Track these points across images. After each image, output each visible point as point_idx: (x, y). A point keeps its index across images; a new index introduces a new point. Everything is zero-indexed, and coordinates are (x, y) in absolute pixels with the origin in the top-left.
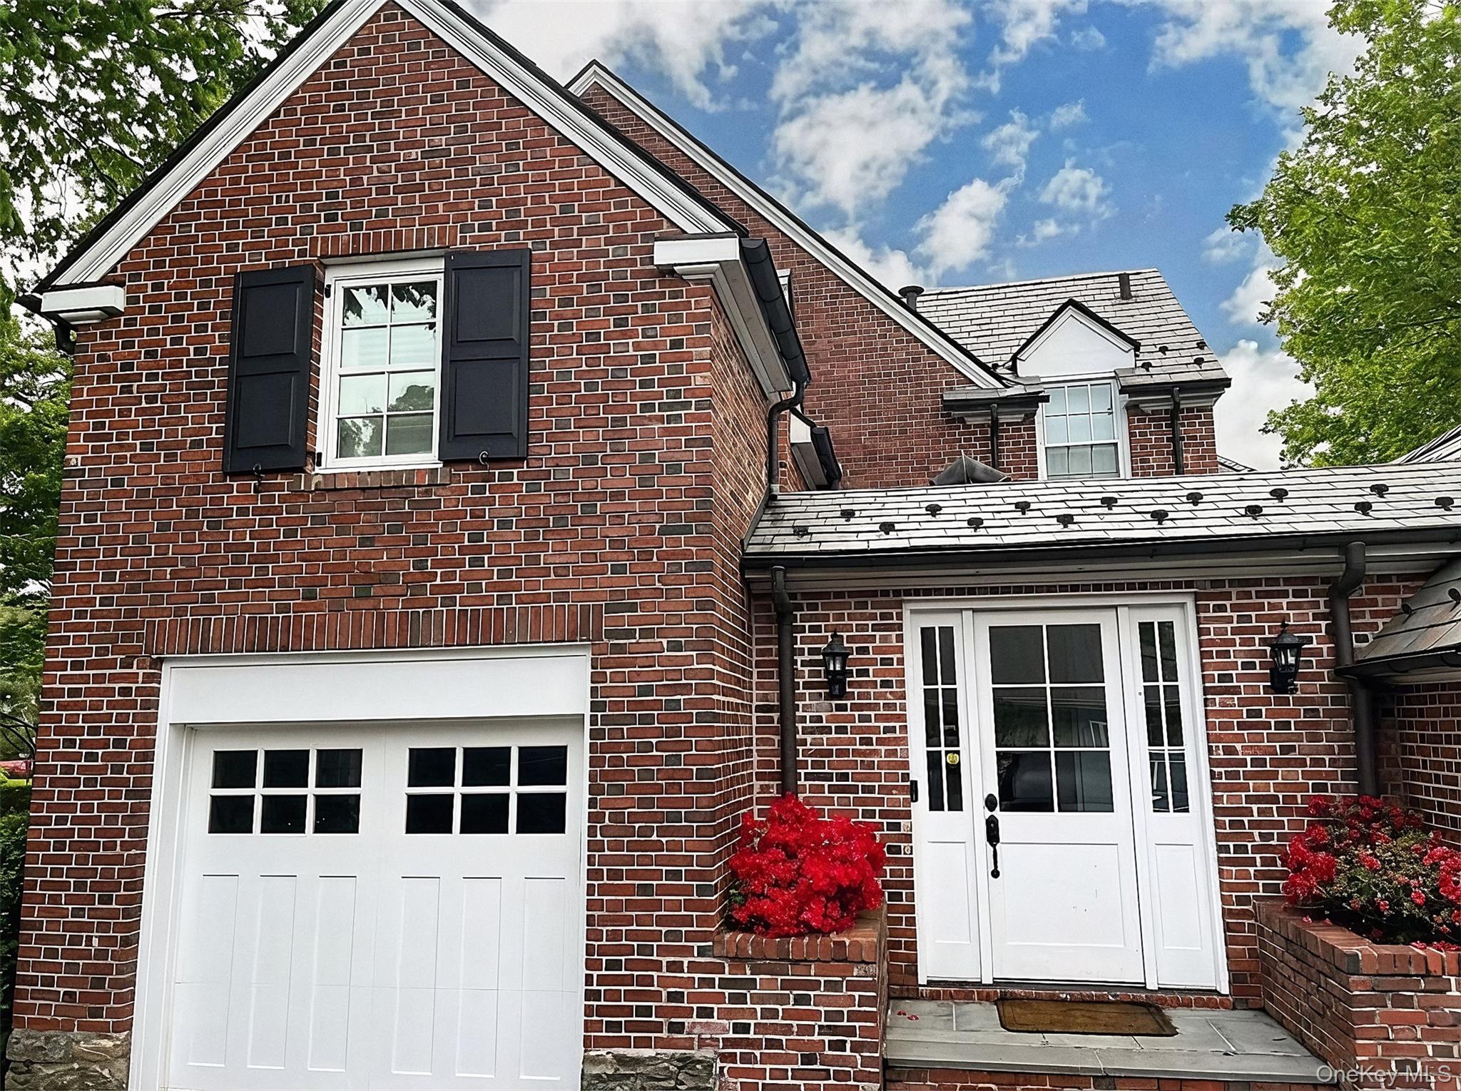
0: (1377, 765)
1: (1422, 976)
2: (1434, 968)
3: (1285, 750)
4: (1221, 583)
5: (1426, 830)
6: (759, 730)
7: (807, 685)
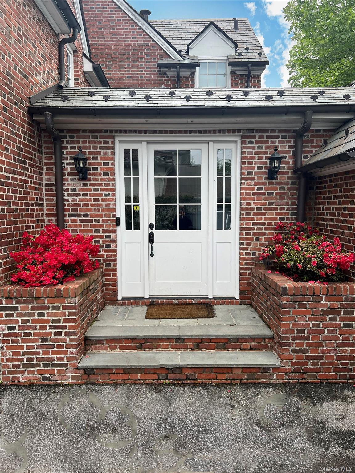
0: (305, 210)
1: (311, 296)
2: (317, 292)
3: (270, 204)
4: (252, 131)
5: (320, 235)
6: (47, 195)
7: (69, 174)
